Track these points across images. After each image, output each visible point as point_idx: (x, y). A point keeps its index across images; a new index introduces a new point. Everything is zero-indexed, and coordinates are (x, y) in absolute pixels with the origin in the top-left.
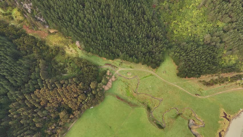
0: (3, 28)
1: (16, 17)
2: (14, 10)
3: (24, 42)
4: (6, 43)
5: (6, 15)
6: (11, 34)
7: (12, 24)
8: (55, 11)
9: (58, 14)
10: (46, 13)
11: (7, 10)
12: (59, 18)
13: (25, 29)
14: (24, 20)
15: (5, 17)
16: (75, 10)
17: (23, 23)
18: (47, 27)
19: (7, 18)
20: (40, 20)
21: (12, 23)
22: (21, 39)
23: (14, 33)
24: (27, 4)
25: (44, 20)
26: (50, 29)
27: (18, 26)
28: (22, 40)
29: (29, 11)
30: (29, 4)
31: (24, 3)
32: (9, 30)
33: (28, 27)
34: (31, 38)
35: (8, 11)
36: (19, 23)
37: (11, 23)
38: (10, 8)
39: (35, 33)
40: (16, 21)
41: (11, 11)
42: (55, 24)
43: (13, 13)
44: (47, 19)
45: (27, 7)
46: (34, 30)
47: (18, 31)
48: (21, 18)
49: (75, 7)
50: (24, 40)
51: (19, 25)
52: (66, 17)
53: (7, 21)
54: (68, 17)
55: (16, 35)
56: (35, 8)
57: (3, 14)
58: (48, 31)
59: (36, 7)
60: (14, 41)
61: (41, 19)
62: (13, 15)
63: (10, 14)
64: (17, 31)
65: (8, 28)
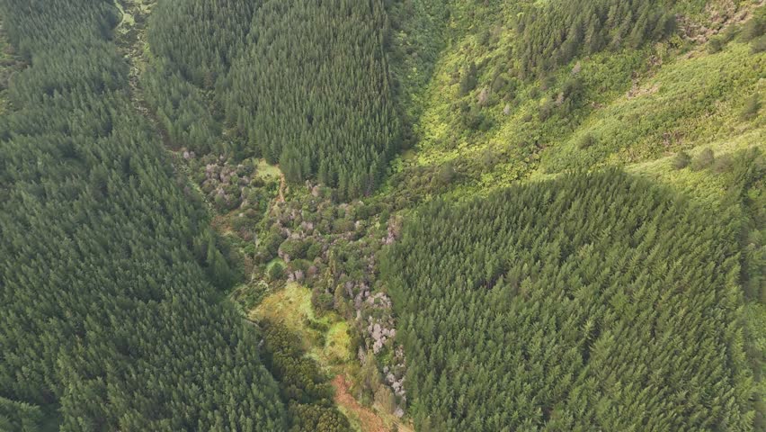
0: (289, 356)
1: (333, 344)
2: (338, 324)
3: (316, 423)
4: (273, 403)
5: (315, 327)
6: (298, 382)
7: (314, 356)
8: (450, 384)
9: (456, 396)
10: (422, 376)
11: (322, 317)
12: (452, 410)
13: (336, 385)
14: (347, 362)
15: (309, 330)
16: (516, 413)
17: (340, 367)
18: (400, 413)
19: (309, 336)
20: (392, 384)
21: (314, 354)
22: (315, 410)
23: (307, 383)
24: (382, 327)
25: (403, 392)
26: (404, 423)
27: (326, 369)
28: (315, 413)
29: (378, 345)
30: (385, 330)
31: (375, 322)
32: (300, 371)
33: (346, 386)
34: (341, 422)
35: (324, 320)
36: (330, 363)
37: (310, 352)
38: (332, 315)
39: (357, 412)
40: (327, 354)
41: (331, 323)
42: (431, 421)
43: (331, 332)
44: (416, 392)
45: (376, 335)
46: (358, 402)
47: (318, 383)
48: (344, 353)
49: (520, 404)
50: (321, 418)
51: (329, 367)
52: (478, 419)
53: (306, 343)
54: (482, 419)
55: (308, 392)
56: (395, 347)
57: (309, 323)
58: (394, 425)
59: (401, 346)
60: (294, 406)
61: (396, 385)
62: (329, 337)
63: (325, 329)
64: (316, 382)
65: (300, 363)
